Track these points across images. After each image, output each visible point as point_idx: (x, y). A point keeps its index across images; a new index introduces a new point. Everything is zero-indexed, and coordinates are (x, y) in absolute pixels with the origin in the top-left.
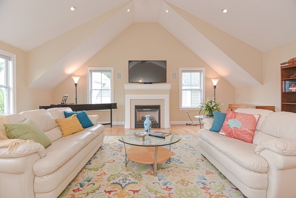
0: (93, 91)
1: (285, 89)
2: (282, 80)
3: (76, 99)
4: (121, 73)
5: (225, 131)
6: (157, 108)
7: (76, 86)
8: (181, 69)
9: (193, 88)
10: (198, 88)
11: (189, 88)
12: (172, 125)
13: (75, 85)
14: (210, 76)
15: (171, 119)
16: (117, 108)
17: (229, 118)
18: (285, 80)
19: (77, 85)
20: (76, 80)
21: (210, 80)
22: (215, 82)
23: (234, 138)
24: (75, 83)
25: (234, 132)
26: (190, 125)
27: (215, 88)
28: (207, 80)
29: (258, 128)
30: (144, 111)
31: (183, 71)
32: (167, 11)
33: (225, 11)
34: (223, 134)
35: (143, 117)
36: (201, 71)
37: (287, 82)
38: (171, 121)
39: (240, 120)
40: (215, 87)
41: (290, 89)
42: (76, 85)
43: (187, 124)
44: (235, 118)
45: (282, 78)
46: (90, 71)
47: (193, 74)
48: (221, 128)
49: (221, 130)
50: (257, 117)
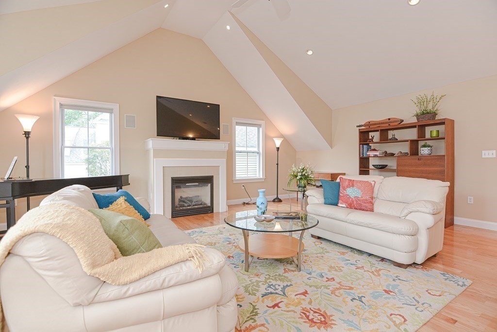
0: (65, 149)
1: (363, 154)
2: (360, 144)
3: (27, 167)
4: (134, 116)
5: (346, 202)
6: (207, 180)
7: (27, 138)
8: (234, 120)
9: (249, 149)
10: (256, 150)
11: (244, 149)
12: (230, 206)
13: (25, 134)
14: (271, 134)
15: (228, 199)
16: (129, 184)
17: (347, 187)
18: (363, 144)
19: (30, 136)
20: (27, 123)
21: (272, 139)
22: (278, 142)
23: (355, 209)
24: (25, 130)
25: (355, 202)
26: (248, 204)
27: (278, 151)
28: (267, 138)
29: (375, 195)
30: (189, 187)
31: (238, 124)
32: (228, 28)
33: (310, 53)
34: (344, 206)
35: (181, 197)
36: (259, 126)
37: (365, 146)
38: (228, 201)
39: (359, 188)
40: (278, 149)
41: (368, 153)
42: (27, 134)
43: (244, 203)
44: (353, 186)
45: (360, 141)
46: (61, 105)
47: (250, 129)
48: (338, 199)
49: (340, 201)
50: (373, 183)
